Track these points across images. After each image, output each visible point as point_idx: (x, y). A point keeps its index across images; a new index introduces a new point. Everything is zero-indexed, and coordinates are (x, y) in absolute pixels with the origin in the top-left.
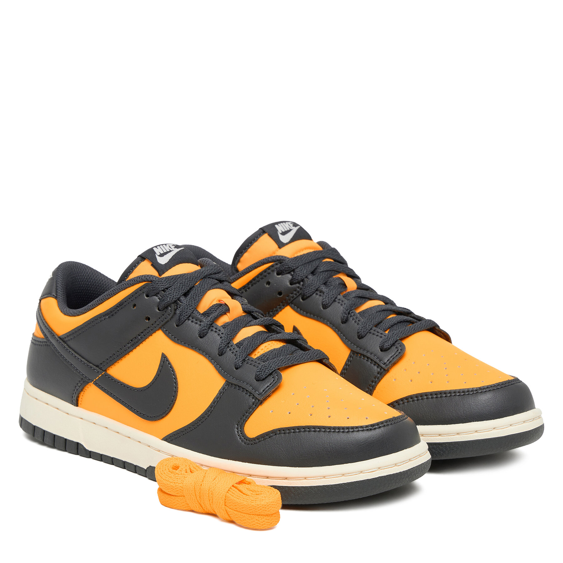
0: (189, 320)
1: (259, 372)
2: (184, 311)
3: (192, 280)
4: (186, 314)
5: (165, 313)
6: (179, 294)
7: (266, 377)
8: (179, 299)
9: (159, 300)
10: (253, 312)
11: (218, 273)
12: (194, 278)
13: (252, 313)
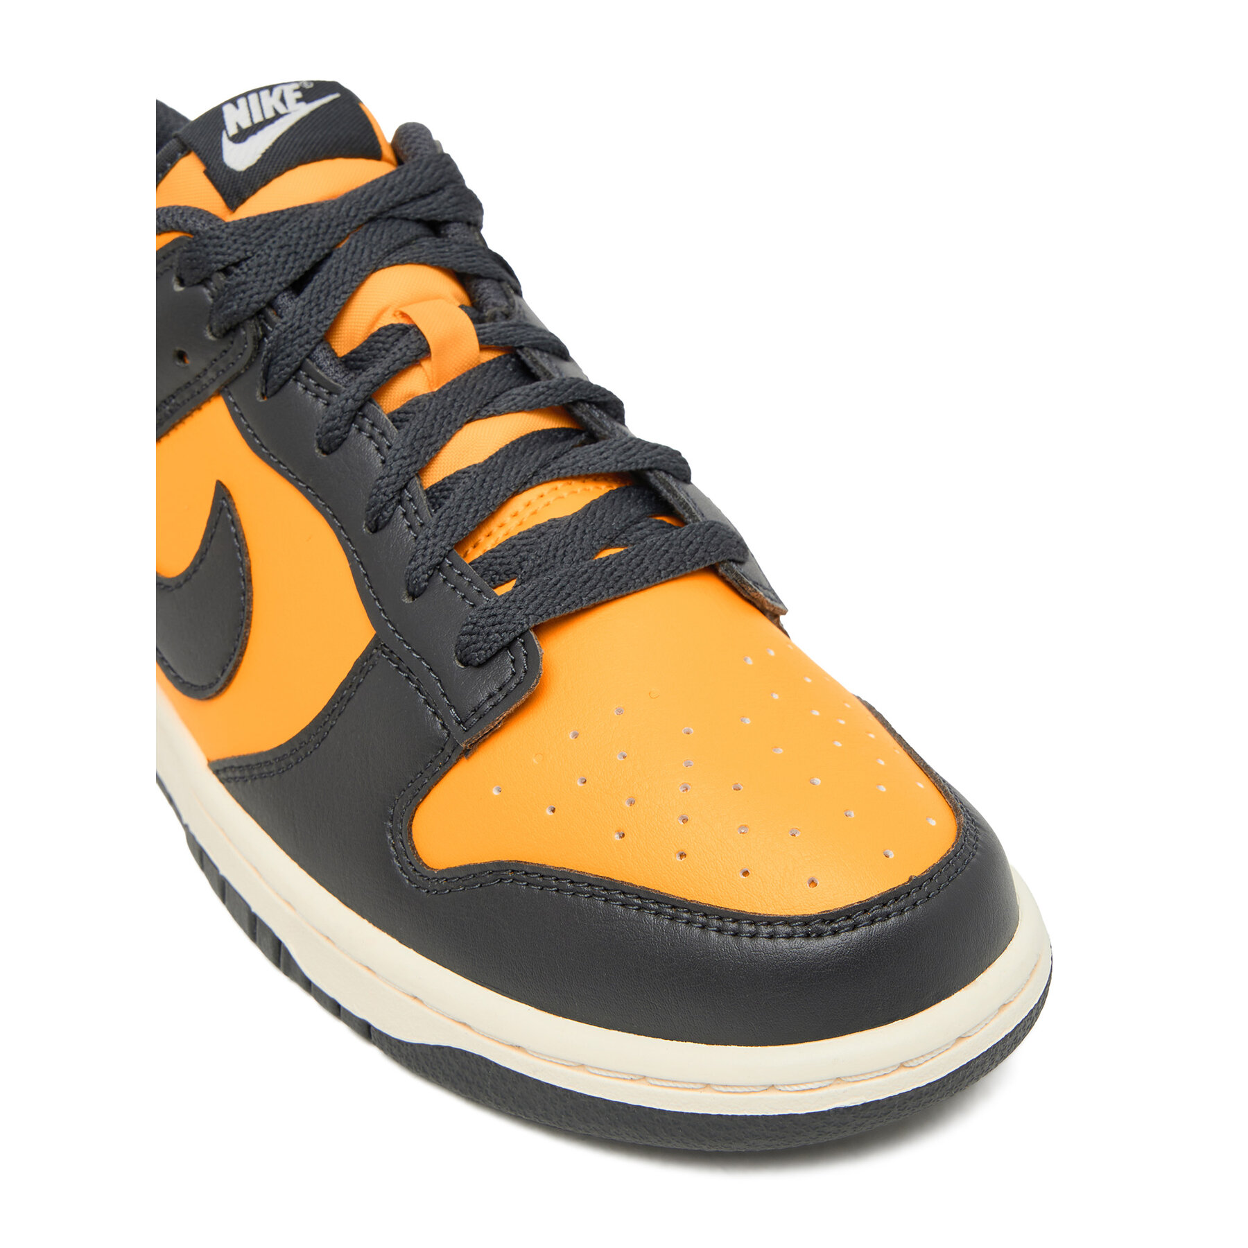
0: (296, 380)
1: (471, 634)
2: (282, 351)
3: (325, 233)
4: (288, 360)
5: (230, 345)
6: (270, 286)
7: (488, 660)
8: (271, 304)
9: (210, 300)
10: (521, 348)
11: (433, 192)
12: (334, 223)
13: (518, 351)
